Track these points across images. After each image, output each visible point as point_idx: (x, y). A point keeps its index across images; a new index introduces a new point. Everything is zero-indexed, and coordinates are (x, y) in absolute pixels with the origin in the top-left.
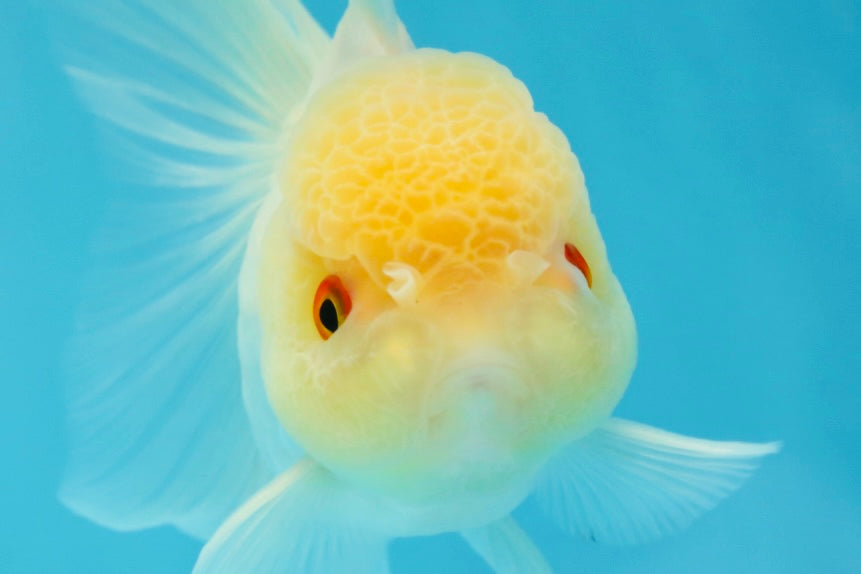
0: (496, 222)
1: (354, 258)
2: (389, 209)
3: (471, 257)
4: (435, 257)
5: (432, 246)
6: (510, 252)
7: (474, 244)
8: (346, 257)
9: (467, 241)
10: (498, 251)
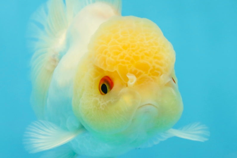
0: (157, 66)
1: (116, 72)
2: (128, 59)
3: (149, 75)
4: (140, 74)
5: (139, 71)
6: (161, 75)
7: (151, 71)
8: (113, 71)
9: (149, 71)
10: (157, 74)
